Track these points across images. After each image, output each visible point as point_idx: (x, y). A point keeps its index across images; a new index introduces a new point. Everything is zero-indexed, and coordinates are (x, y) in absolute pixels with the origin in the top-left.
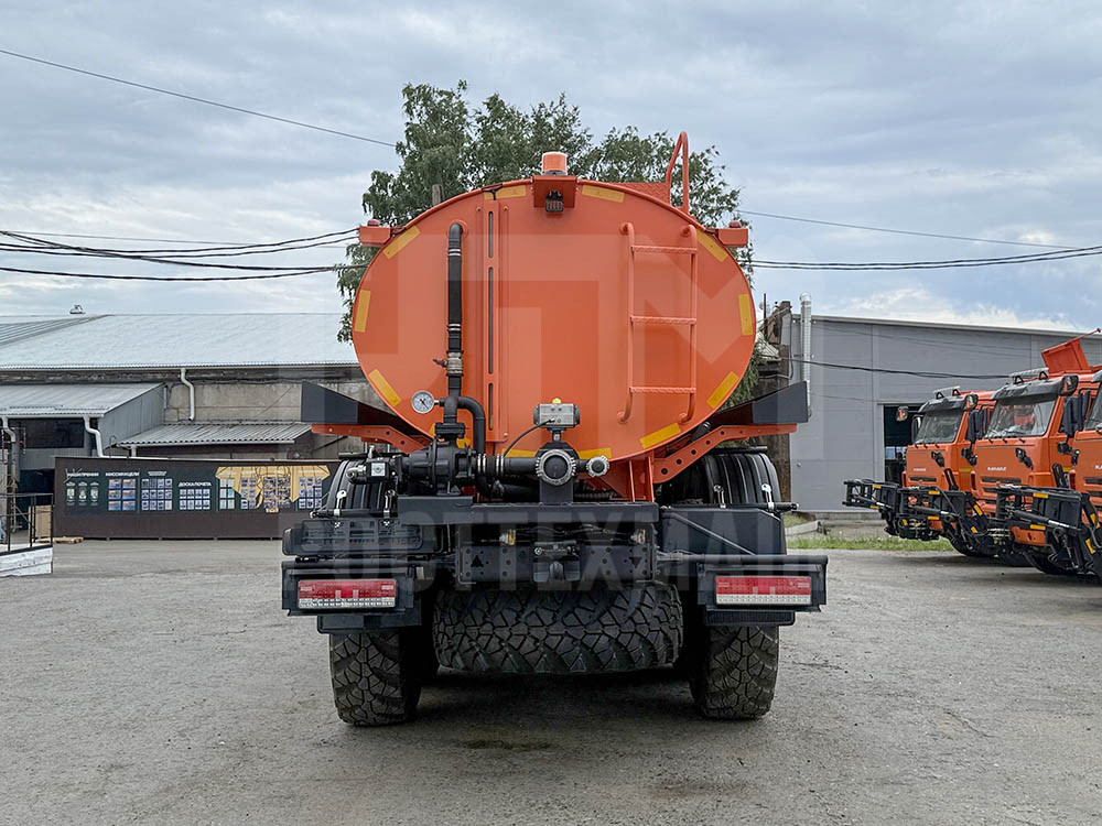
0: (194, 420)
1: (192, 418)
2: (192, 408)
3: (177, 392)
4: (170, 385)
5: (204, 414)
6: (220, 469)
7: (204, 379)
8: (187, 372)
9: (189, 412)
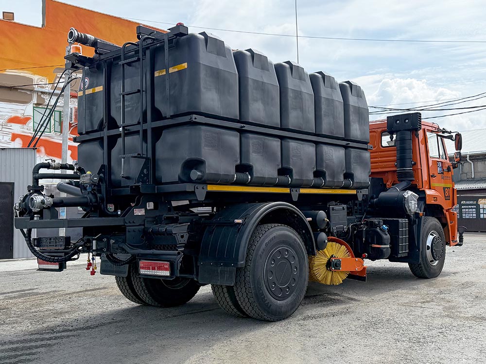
0: (474, 178)
1: (473, 177)
2: (473, 172)
3: (466, 165)
4: (463, 163)
5: (478, 176)
6: (480, 200)
7: (477, 159)
8: (470, 156)
9: (472, 174)
